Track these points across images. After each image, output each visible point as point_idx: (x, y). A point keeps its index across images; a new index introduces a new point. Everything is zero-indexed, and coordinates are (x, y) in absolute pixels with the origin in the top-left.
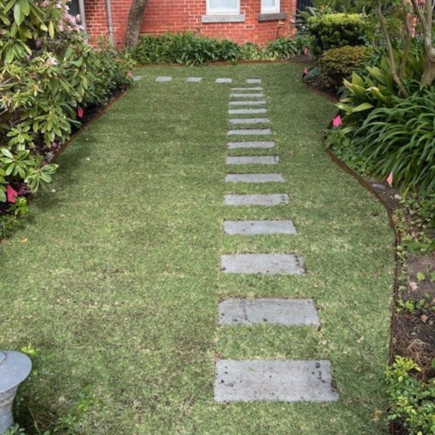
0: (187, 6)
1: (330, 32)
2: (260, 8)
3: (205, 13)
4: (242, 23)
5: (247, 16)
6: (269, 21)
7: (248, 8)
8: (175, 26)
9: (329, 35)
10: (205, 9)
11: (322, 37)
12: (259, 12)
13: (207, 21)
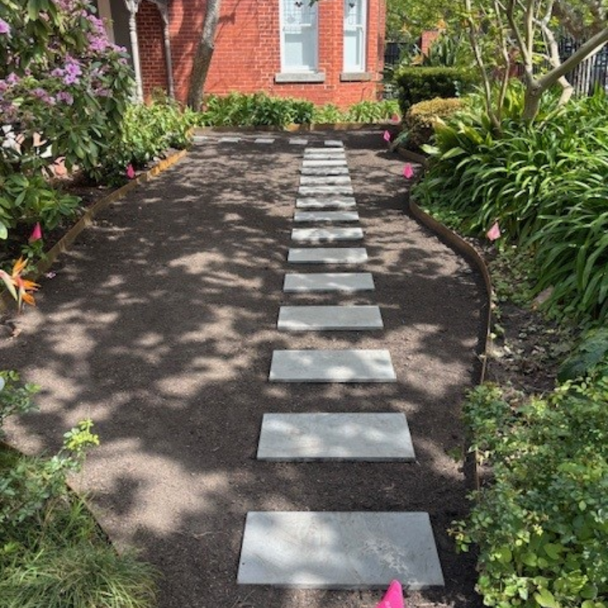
0: (258, 63)
1: (421, 83)
2: (342, 66)
3: (279, 71)
4: (321, 83)
5: (328, 74)
6: (352, 81)
7: (328, 66)
8: (245, 86)
9: (418, 87)
10: (279, 66)
11: (411, 91)
12: (341, 70)
13: (281, 80)
